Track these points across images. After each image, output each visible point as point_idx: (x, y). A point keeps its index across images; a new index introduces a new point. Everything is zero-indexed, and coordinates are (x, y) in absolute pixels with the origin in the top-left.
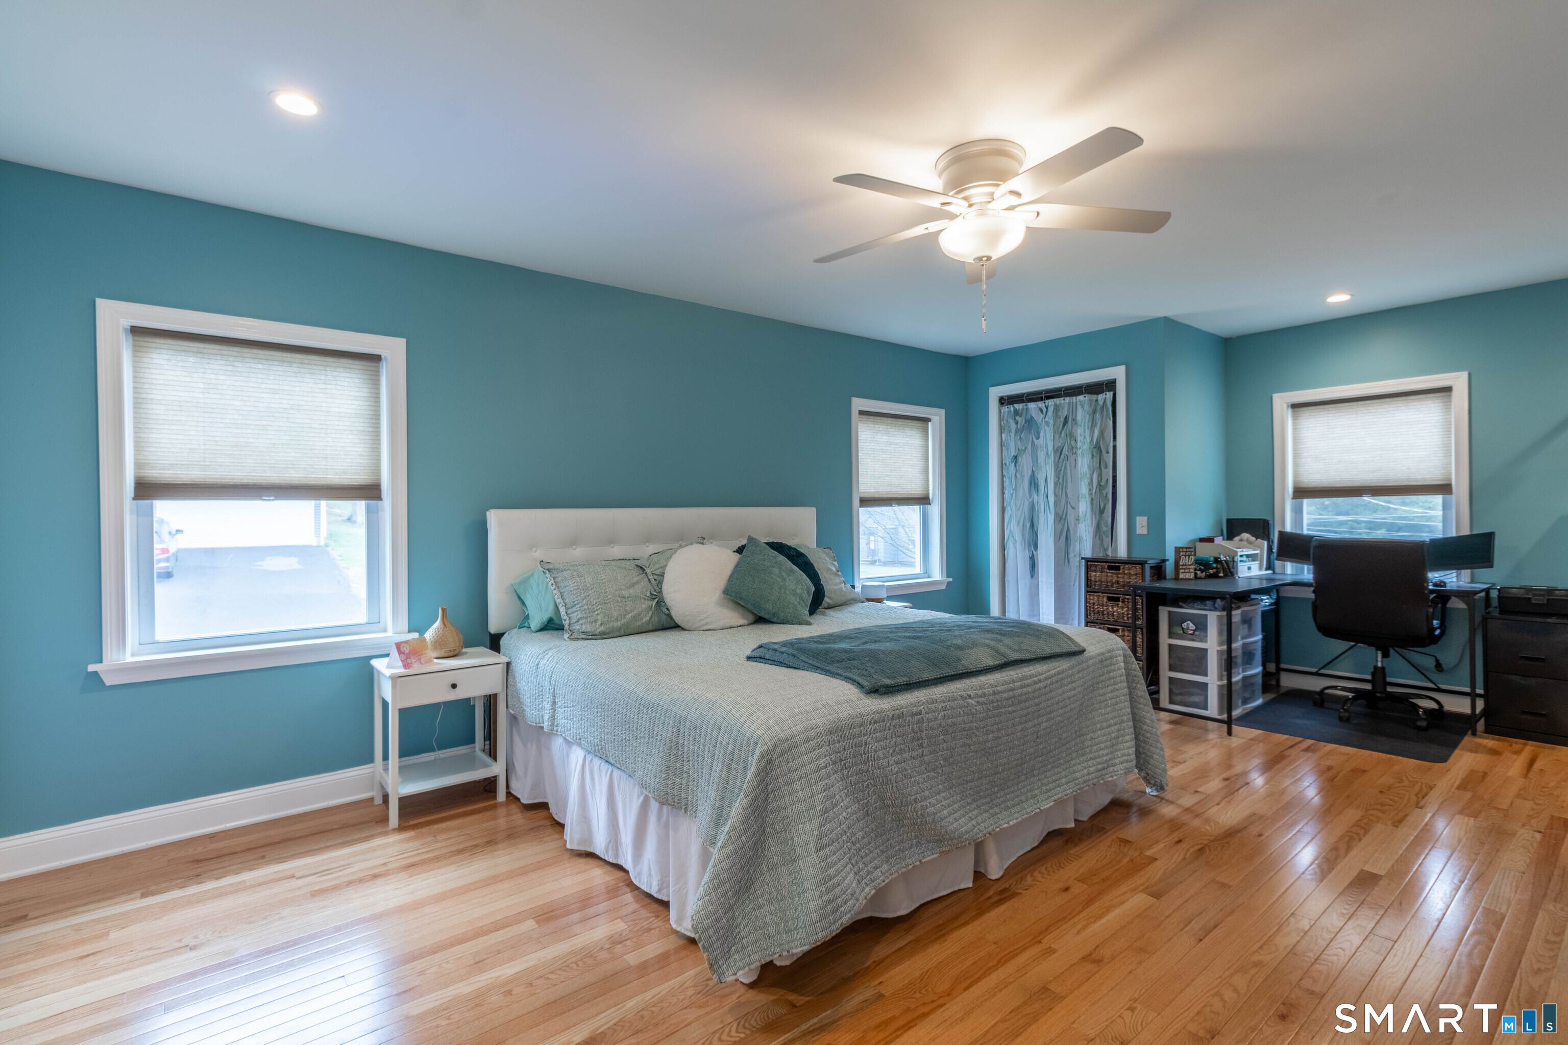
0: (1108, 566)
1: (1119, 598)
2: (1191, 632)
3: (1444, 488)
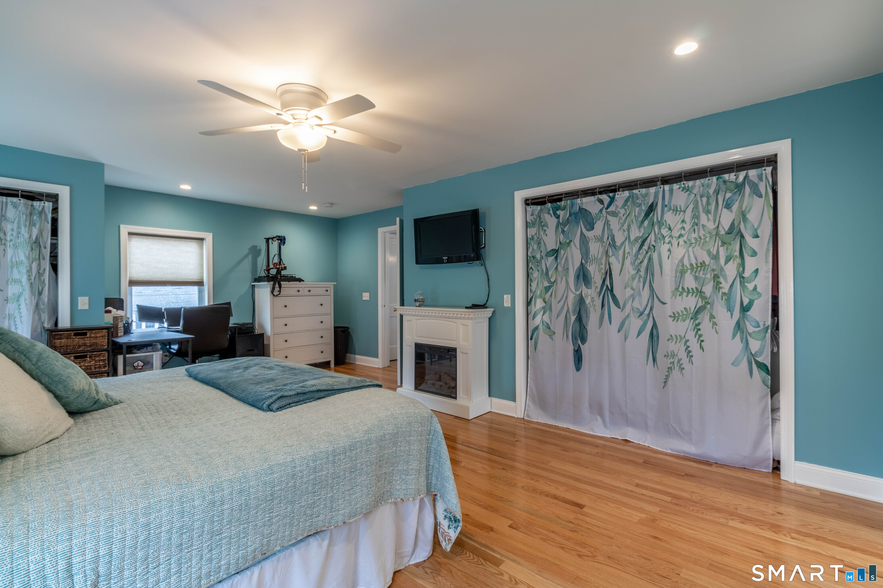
0: (74, 334)
1: (87, 355)
2: (140, 367)
3: (200, 283)
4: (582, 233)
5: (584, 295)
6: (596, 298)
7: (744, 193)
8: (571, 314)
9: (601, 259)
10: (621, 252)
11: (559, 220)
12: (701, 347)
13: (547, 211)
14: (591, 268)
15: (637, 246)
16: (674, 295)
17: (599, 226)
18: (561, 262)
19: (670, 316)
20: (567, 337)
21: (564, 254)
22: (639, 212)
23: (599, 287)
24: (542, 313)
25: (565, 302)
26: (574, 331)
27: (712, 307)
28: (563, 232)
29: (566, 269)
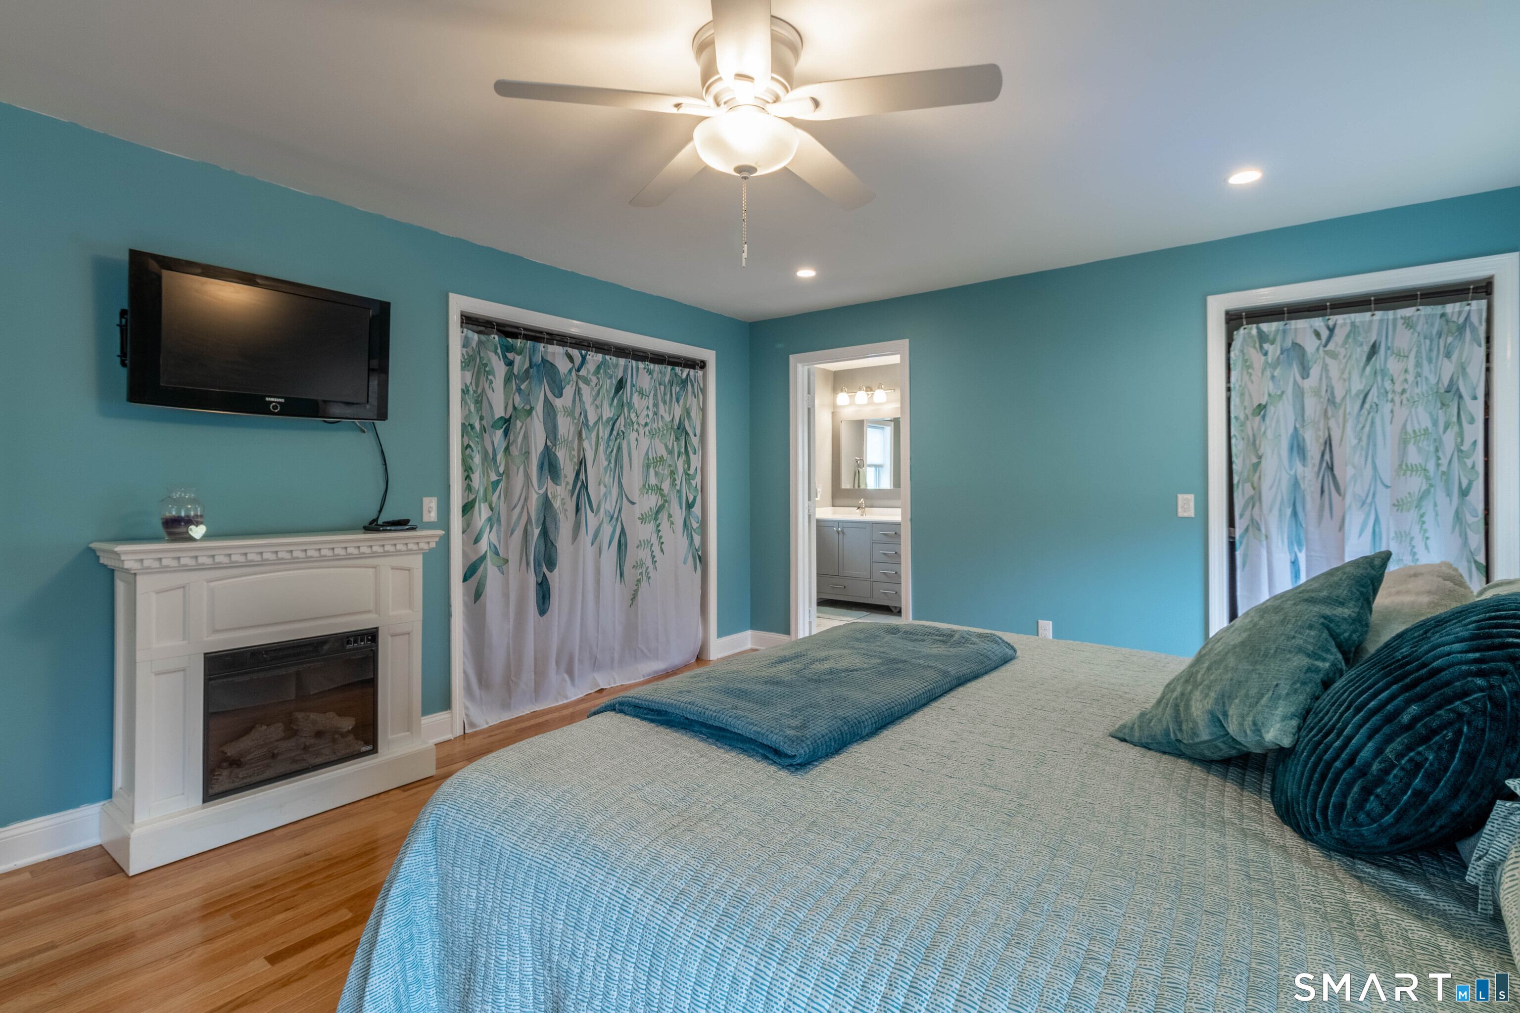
4: (546, 399)
5: (550, 496)
6: (568, 499)
7: (687, 390)
8: (534, 526)
9: (572, 442)
10: (594, 435)
11: (513, 369)
12: (662, 550)
13: (493, 348)
14: (561, 454)
15: (609, 429)
16: (642, 493)
17: (569, 391)
18: (517, 441)
19: (639, 518)
20: (528, 564)
21: (521, 428)
22: (609, 385)
23: (571, 482)
24: (488, 529)
25: (523, 508)
26: (536, 553)
27: (669, 506)
28: (519, 390)
29: (526, 453)
